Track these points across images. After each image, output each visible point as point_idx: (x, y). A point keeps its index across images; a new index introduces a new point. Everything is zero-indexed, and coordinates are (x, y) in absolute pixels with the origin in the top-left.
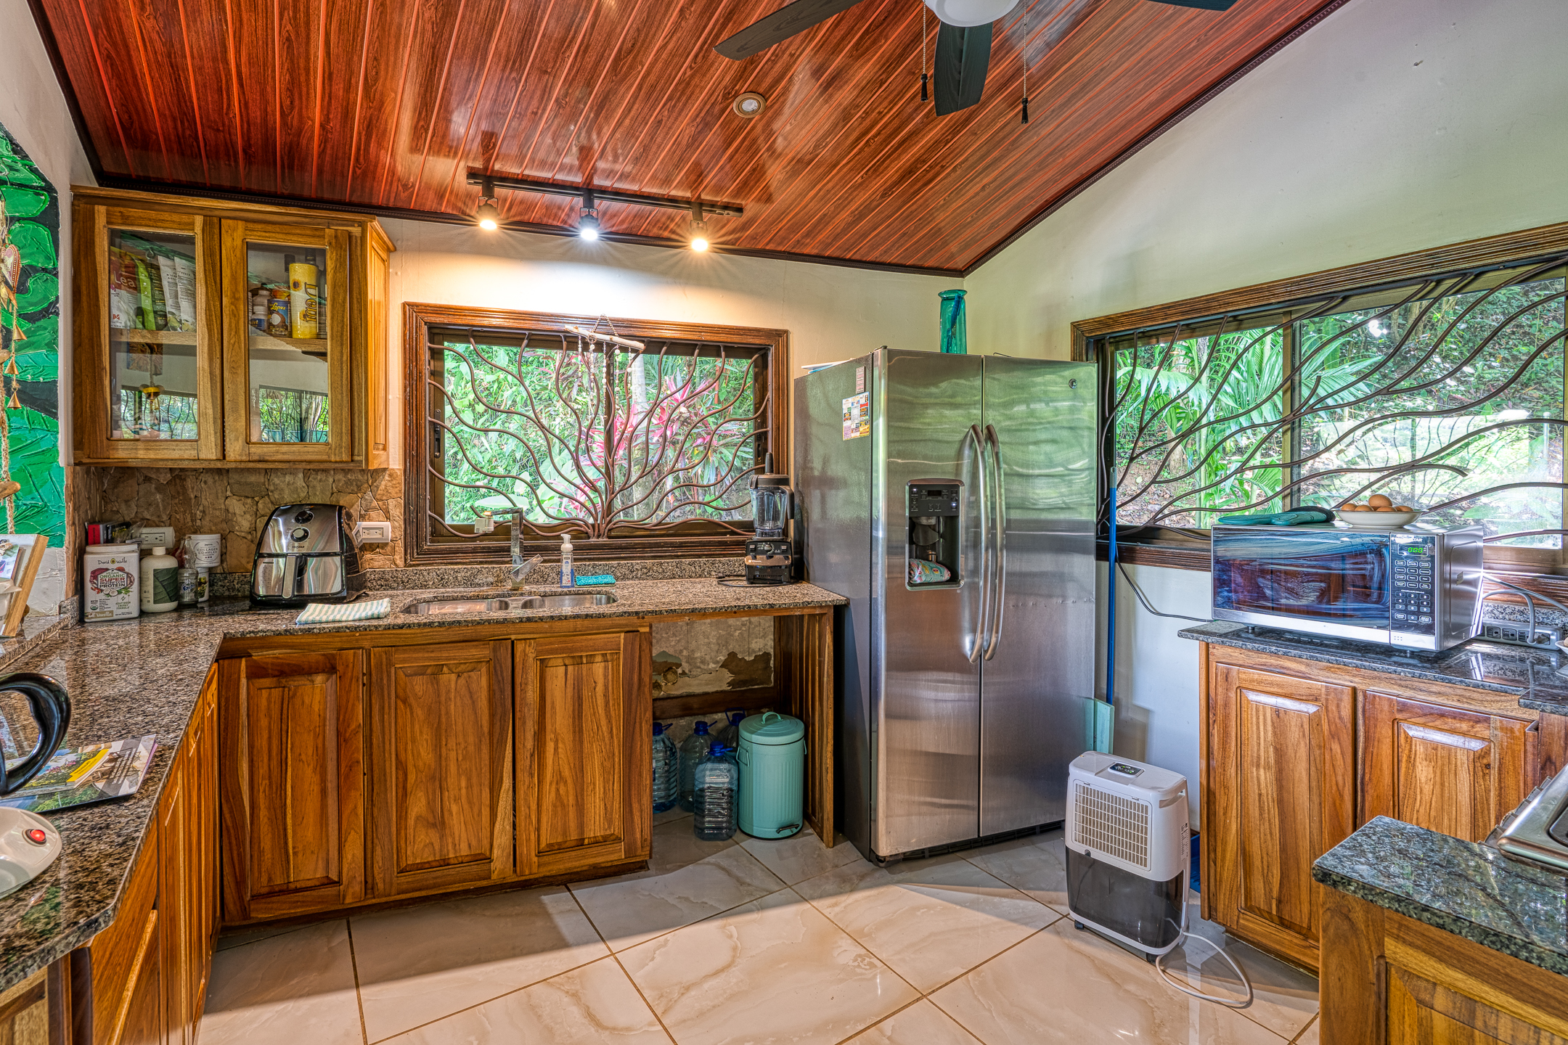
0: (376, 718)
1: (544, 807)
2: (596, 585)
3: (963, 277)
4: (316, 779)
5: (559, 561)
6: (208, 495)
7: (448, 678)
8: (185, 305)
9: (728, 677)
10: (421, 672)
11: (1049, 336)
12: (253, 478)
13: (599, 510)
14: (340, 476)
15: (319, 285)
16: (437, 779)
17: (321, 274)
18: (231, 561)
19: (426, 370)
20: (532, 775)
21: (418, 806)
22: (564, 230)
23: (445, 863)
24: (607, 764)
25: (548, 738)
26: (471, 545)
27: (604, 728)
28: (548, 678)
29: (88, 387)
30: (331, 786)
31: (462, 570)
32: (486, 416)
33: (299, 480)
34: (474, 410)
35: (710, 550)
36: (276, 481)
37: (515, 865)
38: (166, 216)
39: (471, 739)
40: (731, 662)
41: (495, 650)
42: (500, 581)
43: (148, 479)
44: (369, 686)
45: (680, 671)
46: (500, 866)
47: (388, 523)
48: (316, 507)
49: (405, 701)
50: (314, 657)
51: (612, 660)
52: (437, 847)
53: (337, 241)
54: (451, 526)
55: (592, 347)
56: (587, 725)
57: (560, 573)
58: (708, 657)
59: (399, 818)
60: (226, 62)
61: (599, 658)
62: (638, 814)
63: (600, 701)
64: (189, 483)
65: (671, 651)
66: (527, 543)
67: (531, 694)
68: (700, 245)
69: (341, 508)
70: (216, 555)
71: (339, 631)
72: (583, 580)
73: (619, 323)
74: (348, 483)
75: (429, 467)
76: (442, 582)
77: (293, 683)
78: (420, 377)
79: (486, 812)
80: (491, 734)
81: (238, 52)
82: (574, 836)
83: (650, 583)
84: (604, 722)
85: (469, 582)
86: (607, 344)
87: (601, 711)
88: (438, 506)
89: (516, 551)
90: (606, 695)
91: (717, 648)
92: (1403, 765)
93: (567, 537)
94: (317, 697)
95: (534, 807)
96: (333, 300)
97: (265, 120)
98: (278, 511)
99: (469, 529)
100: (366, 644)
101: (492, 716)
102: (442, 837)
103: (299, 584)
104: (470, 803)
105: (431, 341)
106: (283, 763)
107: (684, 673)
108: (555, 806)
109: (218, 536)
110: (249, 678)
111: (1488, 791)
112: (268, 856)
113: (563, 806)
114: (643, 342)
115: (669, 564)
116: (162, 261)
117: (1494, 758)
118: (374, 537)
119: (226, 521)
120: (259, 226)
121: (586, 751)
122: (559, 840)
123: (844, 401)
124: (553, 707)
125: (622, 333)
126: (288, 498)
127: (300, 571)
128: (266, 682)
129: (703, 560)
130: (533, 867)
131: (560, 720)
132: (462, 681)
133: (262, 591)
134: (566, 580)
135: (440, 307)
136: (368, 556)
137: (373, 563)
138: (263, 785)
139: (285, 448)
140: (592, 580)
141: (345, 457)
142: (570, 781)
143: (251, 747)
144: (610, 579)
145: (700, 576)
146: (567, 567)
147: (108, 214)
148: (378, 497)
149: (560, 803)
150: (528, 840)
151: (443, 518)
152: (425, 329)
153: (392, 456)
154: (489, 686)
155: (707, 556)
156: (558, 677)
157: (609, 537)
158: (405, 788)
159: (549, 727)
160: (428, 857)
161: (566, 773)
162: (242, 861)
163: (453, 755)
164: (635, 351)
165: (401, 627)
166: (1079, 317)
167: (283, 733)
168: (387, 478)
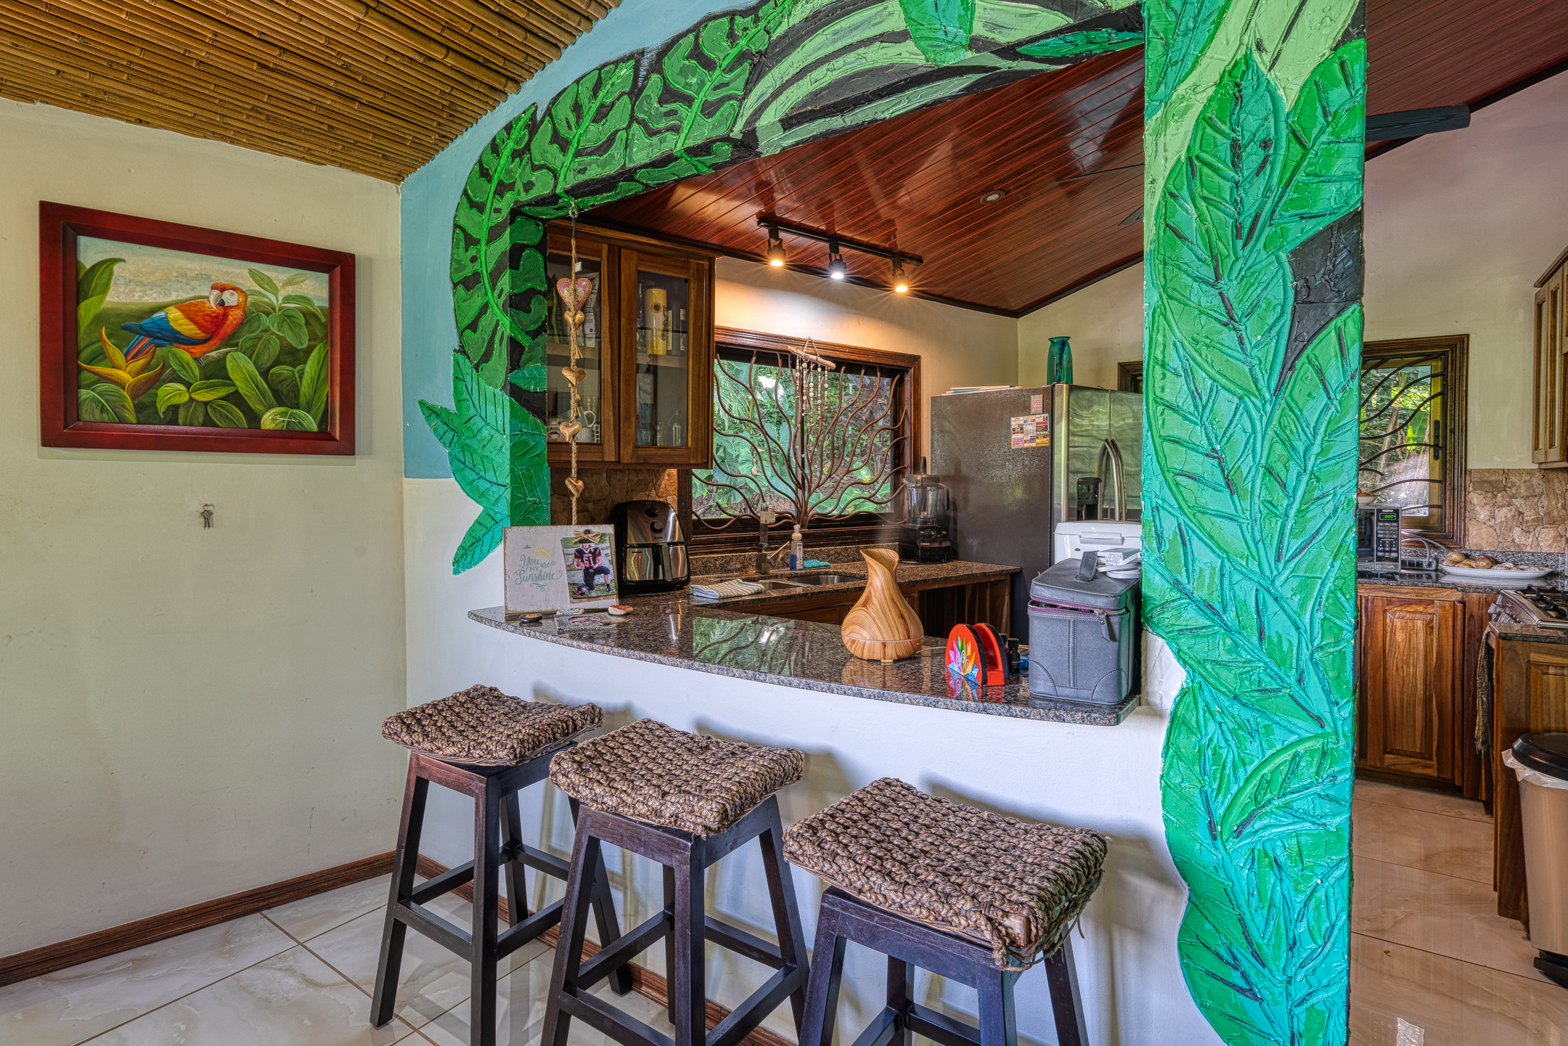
2: (819, 567)
3: (1018, 317)
11: (1099, 370)
22: (819, 272)
26: (720, 536)
31: (720, 558)
42: (744, 567)
53: (698, 276)
55: (805, 365)
68: (902, 288)
72: (807, 564)
73: (819, 345)
85: (724, 568)
86: (813, 363)
92: (1388, 635)
99: (716, 522)
111: (1432, 641)
114: (834, 362)
117: (1435, 624)
120: (647, 257)
123: (1013, 419)
125: (822, 353)
139: (660, 452)
146: (798, 552)
148: (660, 495)
157: (809, 528)
166: (1124, 360)
168: (666, 477)
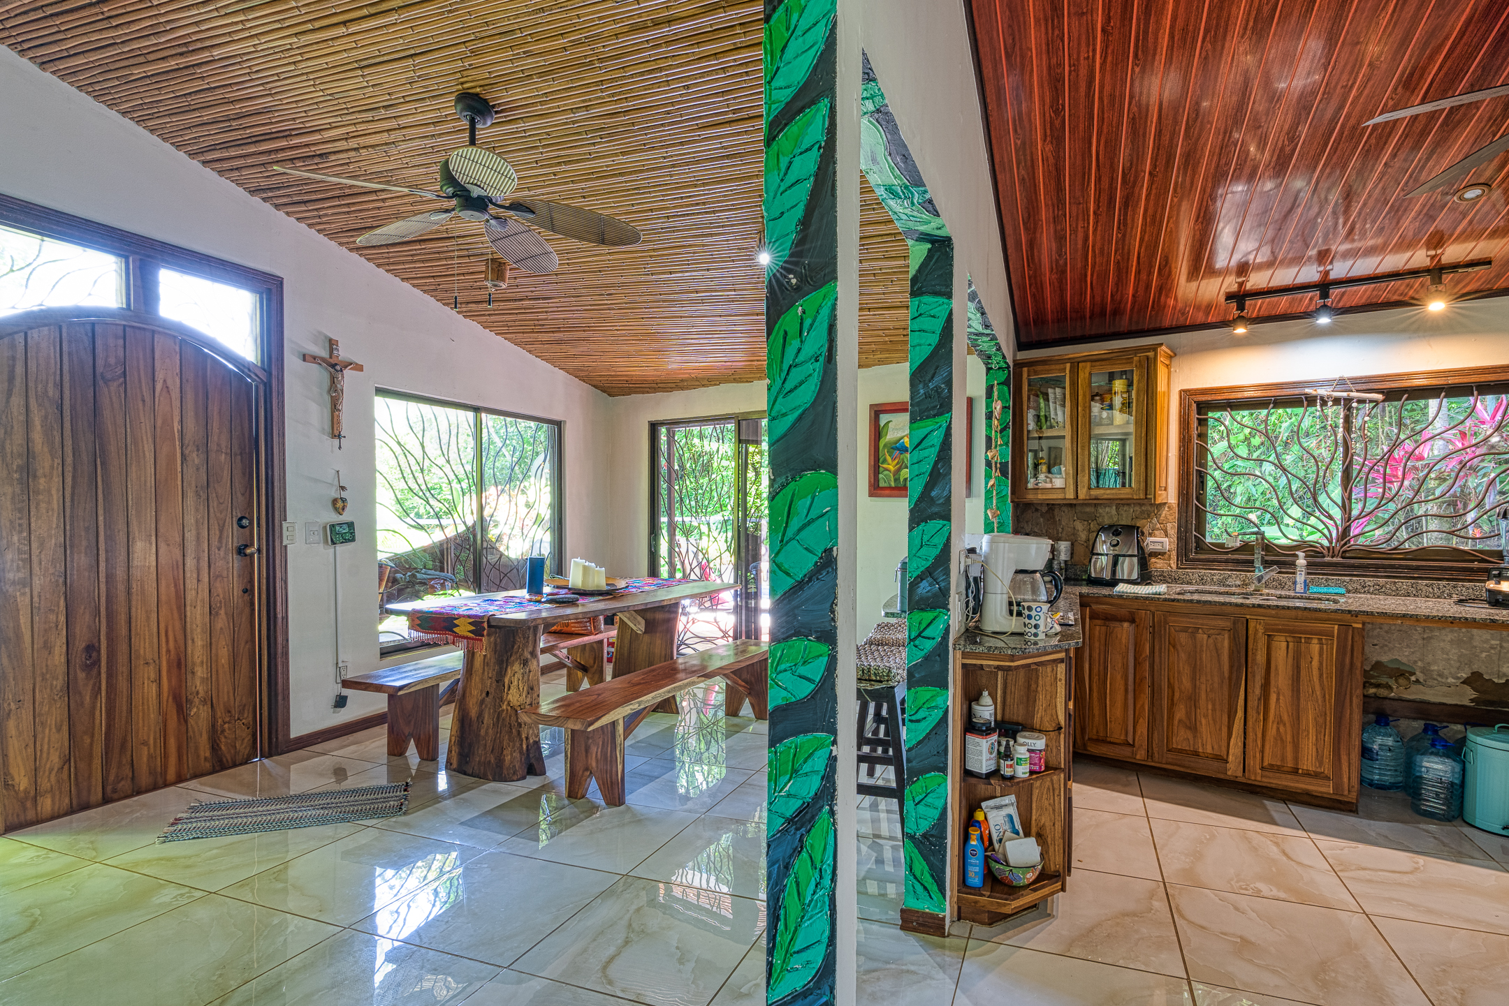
0: (1157, 654)
1: (1267, 738)
2: (1326, 594)
4: (1122, 682)
5: (1294, 573)
6: (1064, 518)
7: (1201, 636)
8: (1060, 413)
9: (1471, 694)
10: (1185, 630)
12: (1088, 509)
13: (1334, 535)
14: (1137, 508)
15: (1129, 392)
16: (1193, 700)
17: (1130, 384)
18: (1076, 558)
19: (1195, 433)
20: (1258, 713)
21: (1180, 713)
23: (1196, 754)
24: (1321, 720)
25: (1272, 690)
26: (1225, 557)
27: (1318, 693)
28: (1273, 649)
29: (1018, 463)
30: (1131, 688)
31: (1217, 575)
32: (1262, 449)
33: (1114, 511)
34: (1249, 445)
35: (1452, 575)
36: (1101, 511)
37: (1244, 771)
38: (1053, 367)
39: (1216, 679)
40: (1475, 680)
41: (1234, 623)
42: (1245, 585)
43: (1037, 510)
44: (1153, 634)
45: (1413, 678)
46: (1233, 768)
47: (1167, 539)
48: (1123, 527)
49: (1174, 647)
50: (1123, 612)
51: (1327, 644)
52: (1192, 742)
53: (1140, 366)
54: (1211, 543)
55: (1330, 403)
56: (1304, 687)
57: (1295, 583)
58: (1446, 672)
59: (1169, 718)
60: (1086, 282)
61: (1315, 641)
62: (1346, 764)
63: (1315, 672)
64: (1056, 512)
65: (1404, 660)
66: (1267, 558)
67: (1261, 657)
68: (1437, 306)
69: (1138, 528)
70: (1069, 554)
71: (1137, 598)
72: (1314, 589)
73: (1355, 381)
74: (1142, 512)
75: (1195, 501)
76: (1202, 581)
77: (1113, 624)
78: (1190, 441)
79: (1225, 730)
80: (1230, 679)
81: (1092, 275)
82: (1290, 764)
83: (1381, 597)
84: (1317, 687)
85: (1222, 583)
86: (1345, 399)
87: (1316, 679)
88: (1201, 527)
89: (1258, 564)
90: (1320, 669)
91: (1458, 664)
93: (1301, 554)
94: (1124, 636)
95: (1260, 735)
96: (1137, 400)
97: (1103, 301)
98: (1103, 529)
99: (1221, 546)
100: (1153, 609)
101: (1231, 667)
102: (1195, 737)
103: (1114, 572)
104: (1214, 720)
105: (1199, 413)
106: (1106, 668)
107: (1417, 681)
108: (1275, 739)
109: (1069, 543)
110: (1090, 618)
112: (1097, 719)
113: (1282, 740)
114: (1380, 393)
115: (1404, 584)
116: (1050, 391)
118: (1158, 547)
119: (1074, 534)
120: (1098, 363)
121: (1302, 706)
122: (1279, 763)
124: (1276, 669)
125: (1360, 388)
126: (1107, 522)
127: (1115, 564)
128: (1098, 622)
129: (1444, 583)
130: (1257, 776)
131: (1282, 679)
132: (1211, 640)
133: (1093, 575)
134: (1300, 588)
135: (1206, 389)
136: (1153, 560)
137: (1157, 564)
138: (1095, 678)
139: (1108, 492)
140: (1325, 590)
141: (1142, 496)
142: (1288, 725)
143: (1090, 656)
144: (1343, 591)
145: (1439, 597)
146: (1300, 578)
147: (1028, 371)
148: (1161, 521)
149: (1279, 738)
150: (1255, 757)
151: (1205, 537)
152: (1194, 406)
153: (1169, 494)
154: (1230, 647)
155: (1448, 580)
156: (1281, 646)
157: (1342, 557)
158: (1172, 700)
159: (1273, 683)
160: (1185, 746)
161: (1285, 717)
162: (1084, 718)
163: (1203, 687)
164: (1377, 402)
165: (1173, 600)
167: (1106, 652)
168: (1167, 509)
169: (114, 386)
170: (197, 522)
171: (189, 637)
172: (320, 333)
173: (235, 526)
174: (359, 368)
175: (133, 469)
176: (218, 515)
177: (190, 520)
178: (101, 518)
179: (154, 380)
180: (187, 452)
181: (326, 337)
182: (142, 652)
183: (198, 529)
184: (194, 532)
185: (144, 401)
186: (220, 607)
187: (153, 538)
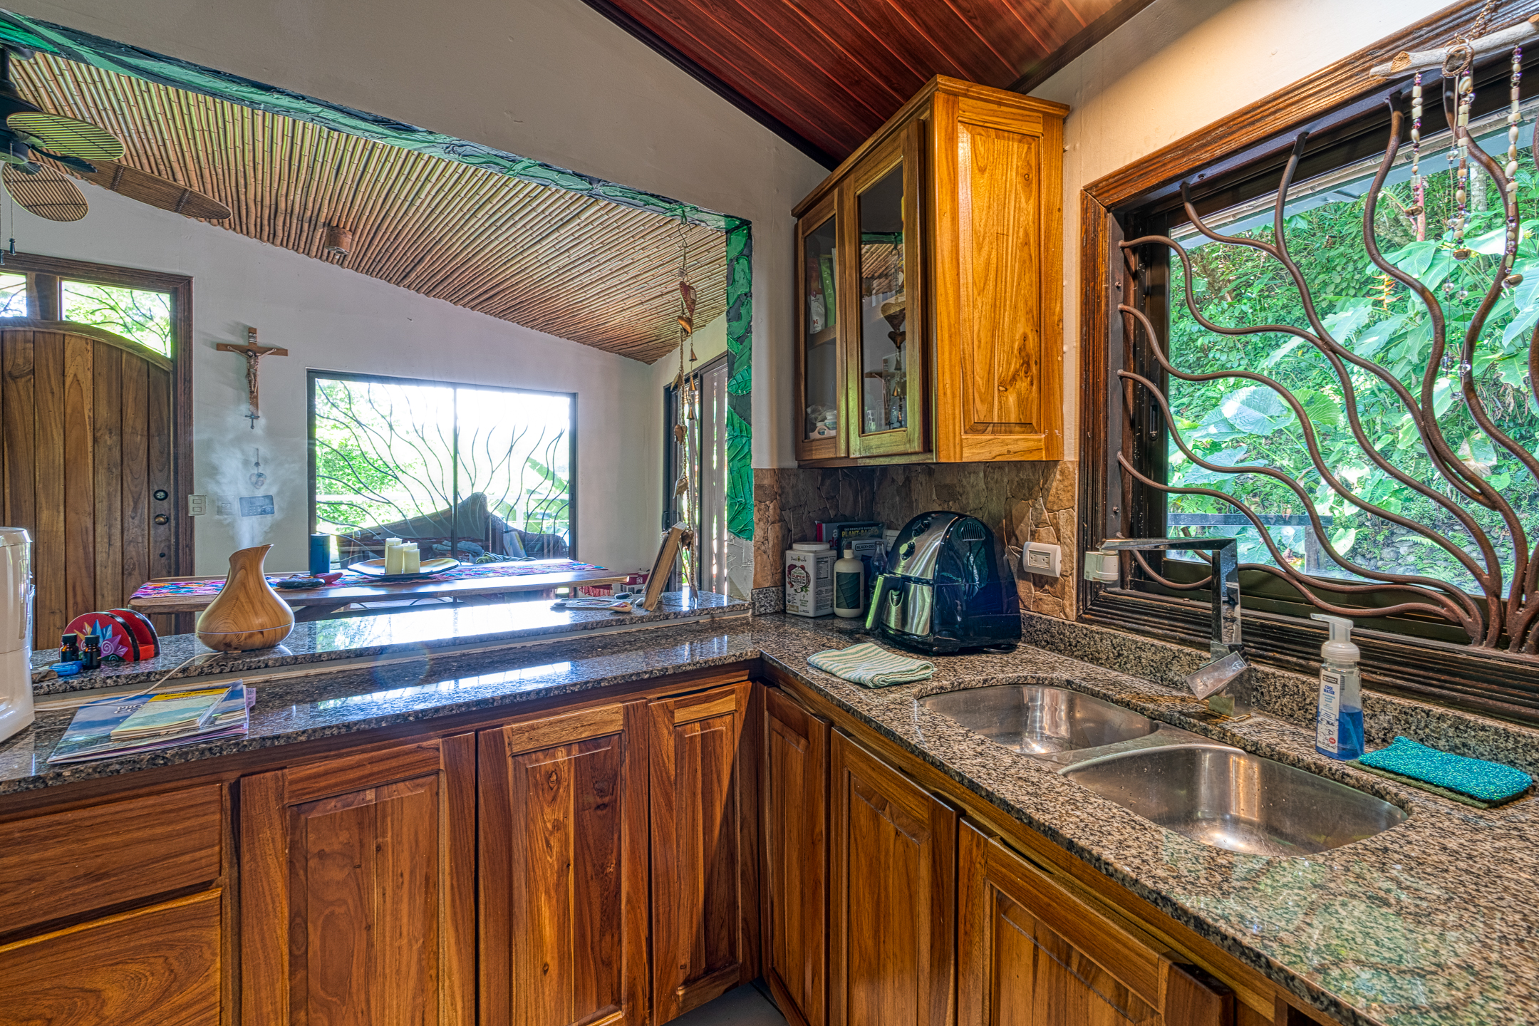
38: (823, 204)
47: (1058, 548)
50: (797, 712)
74: (1019, 483)
97: (859, 36)
118: (1042, 564)
128: (776, 723)
136: (1037, 593)
137: (1035, 604)
148: (1049, 505)
152: (1108, 219)
168: (1058, 477)
169: (21, 382)
170: (109, 494)
171: (98, 593)
172: (238, 324)
173: (152, 498)
174: (283, 352)
175: (41, 452)
176: (133, 488)
177: (102, 492)
178: (7, 491)
179: (64, 375)
180: (98, 435)
181: (245, 326)
182: (48, 603)
183: (109, 499)
184: (105, 503)
185: (53, 393)
186: (134, 569)
187: (62, 508)
